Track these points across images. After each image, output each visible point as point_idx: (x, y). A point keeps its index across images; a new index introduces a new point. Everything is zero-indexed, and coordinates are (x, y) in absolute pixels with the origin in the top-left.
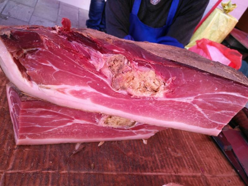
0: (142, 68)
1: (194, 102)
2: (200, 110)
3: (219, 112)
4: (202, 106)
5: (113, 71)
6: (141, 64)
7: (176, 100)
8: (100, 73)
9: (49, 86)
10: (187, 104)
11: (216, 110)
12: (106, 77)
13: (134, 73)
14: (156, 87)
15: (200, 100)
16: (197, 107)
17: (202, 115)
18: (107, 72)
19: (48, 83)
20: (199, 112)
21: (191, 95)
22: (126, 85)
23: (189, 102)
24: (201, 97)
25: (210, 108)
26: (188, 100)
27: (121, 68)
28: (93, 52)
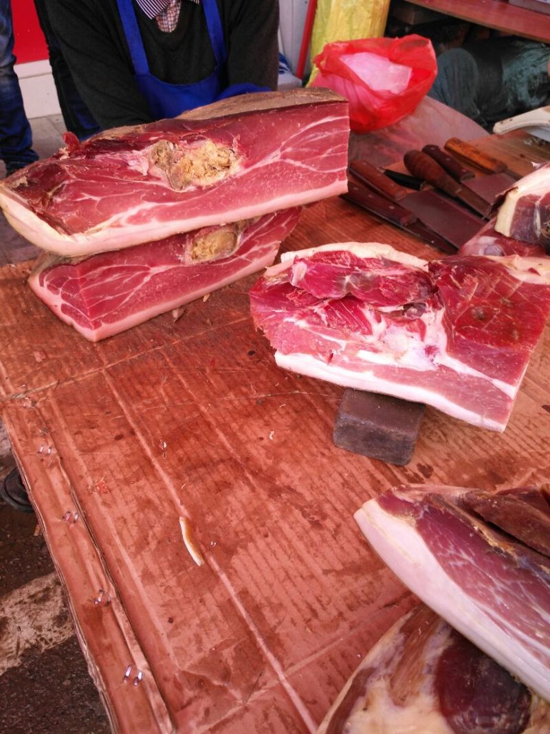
0: (195, 144)
1: (284, 157)
2: (298, 164)
3: (325, 155)
4: (296, 157)
5: (163, 167)
6: (191, 141)
7: (259, 165)
8: (149, 177)
9: (98, 226)
10: (275, 164)
11: (319, 154)
12: (158, 179)
13: (189, 156)
14: (224, 161)
15: (289, 150)
16: (292, 162)
17: (307, 170)
18: (157, 171)
19: (96, 223)
20: (300, 168)
21: (273, 150)
22: (188, 177)
23: (277, 159)
24: (287, 145)
25: (308, 155)
26: (274, 158)
27: (169, 157)
28: (127, 155)
